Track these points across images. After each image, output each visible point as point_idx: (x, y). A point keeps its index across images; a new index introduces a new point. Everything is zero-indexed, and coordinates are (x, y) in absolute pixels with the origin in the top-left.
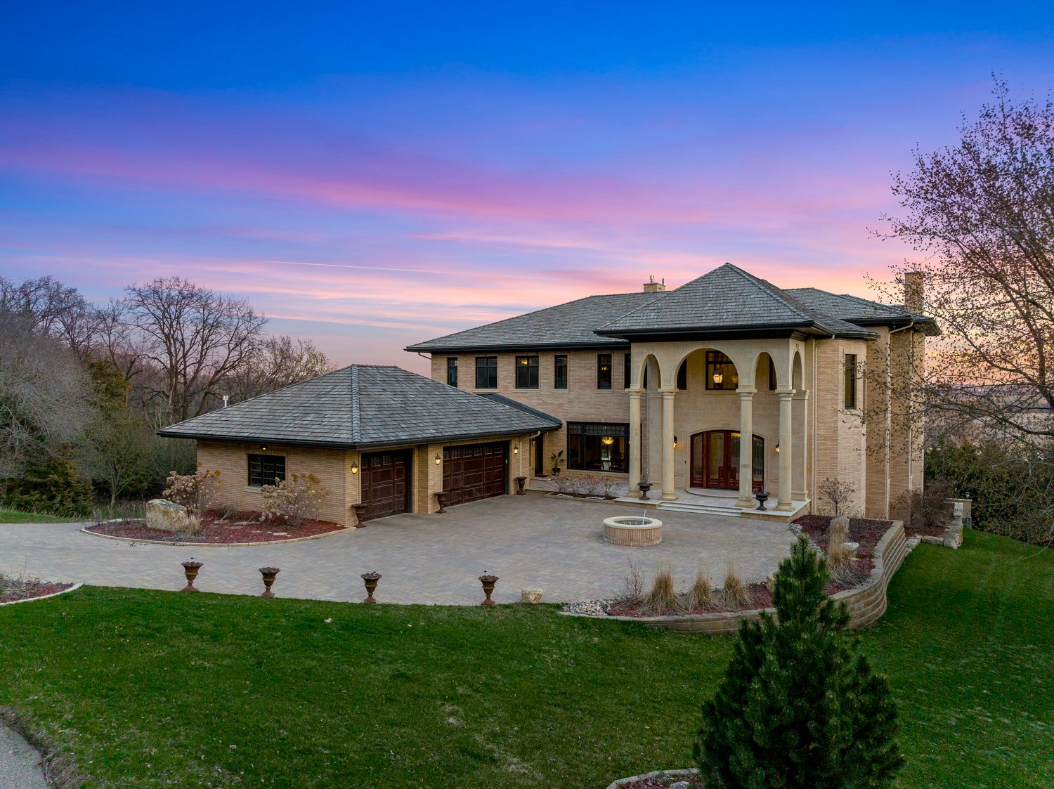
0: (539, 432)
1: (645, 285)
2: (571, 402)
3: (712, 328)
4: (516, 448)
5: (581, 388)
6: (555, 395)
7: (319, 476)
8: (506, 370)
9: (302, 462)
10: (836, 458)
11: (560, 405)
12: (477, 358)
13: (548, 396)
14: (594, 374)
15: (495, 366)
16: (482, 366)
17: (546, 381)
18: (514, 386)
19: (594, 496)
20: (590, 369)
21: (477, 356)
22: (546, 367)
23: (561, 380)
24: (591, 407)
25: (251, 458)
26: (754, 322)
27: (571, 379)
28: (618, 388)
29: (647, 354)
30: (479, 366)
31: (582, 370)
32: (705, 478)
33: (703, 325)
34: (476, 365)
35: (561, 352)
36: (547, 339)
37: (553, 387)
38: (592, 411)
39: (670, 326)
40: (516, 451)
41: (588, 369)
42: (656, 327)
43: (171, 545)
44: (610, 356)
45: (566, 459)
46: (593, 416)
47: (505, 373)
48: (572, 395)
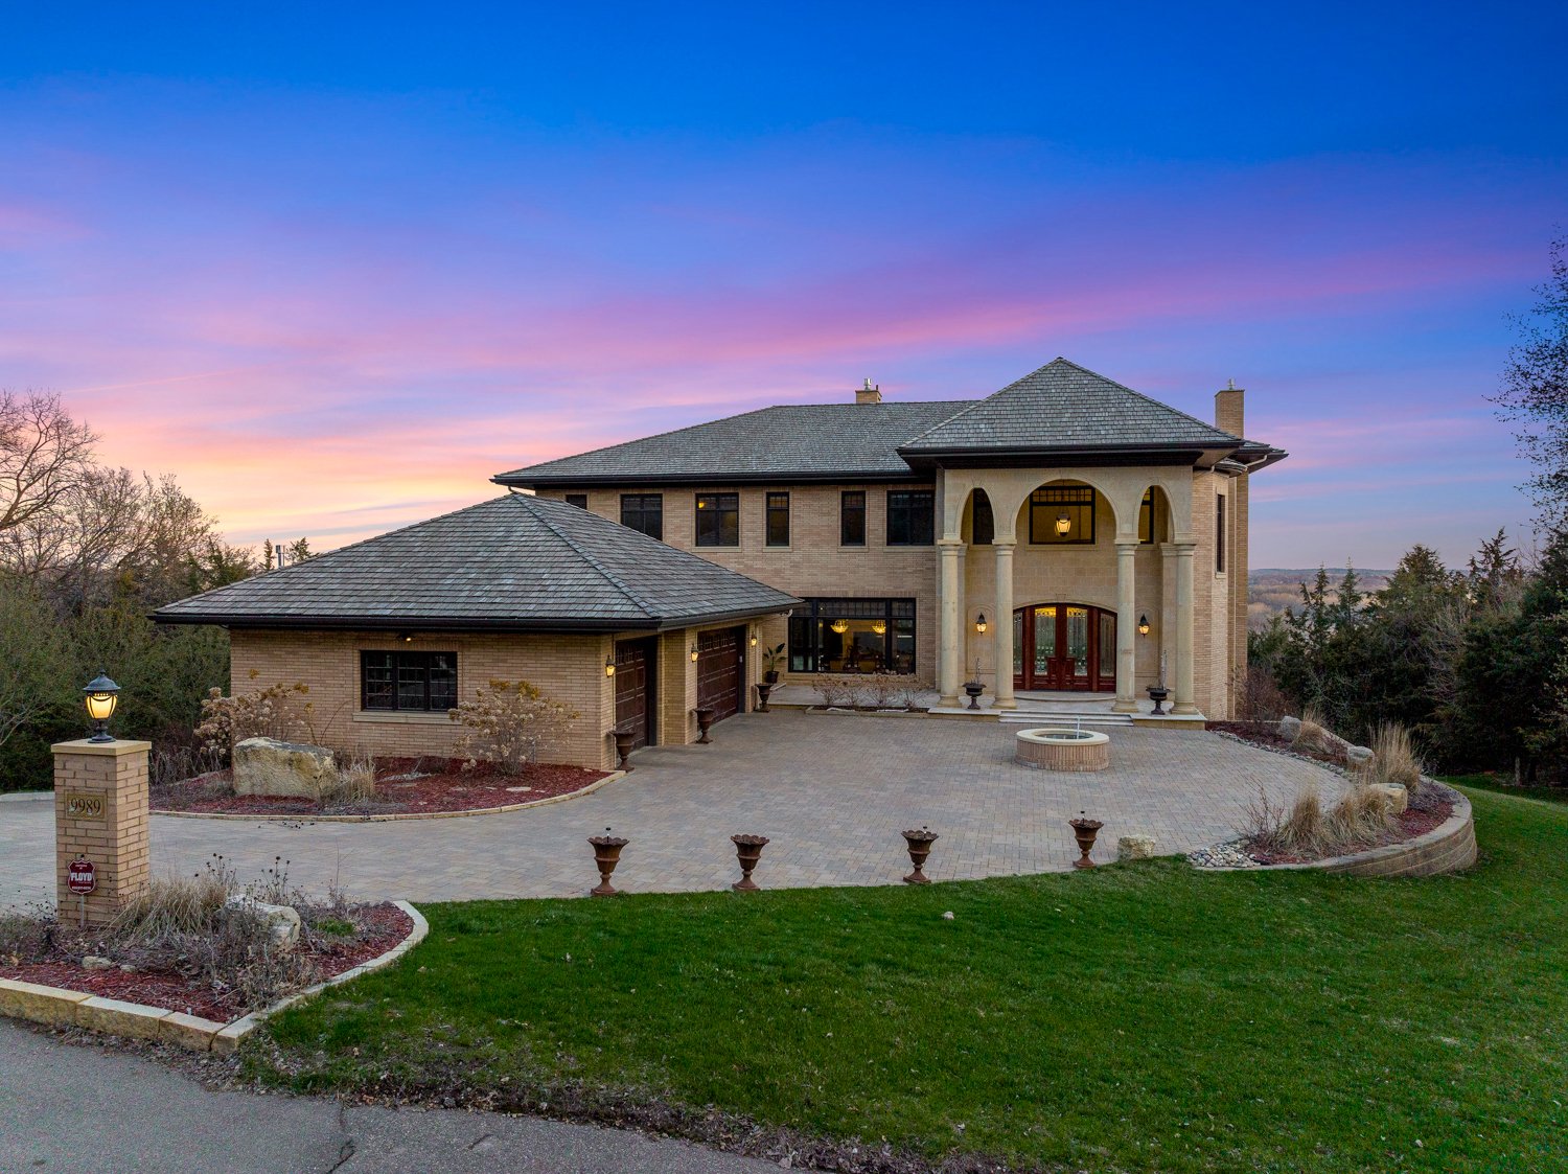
0: (791, 611)
1: (857, 392)
2: (795, 566)
3: (1089, 447)
4: (754, 637)
5: (815, 545)
6: (768, 555)
7: (535, 683)
8: (679, 515)
9: (498, 661)
10: (1209, 640)
11: (777, 572)
12: (623, 497)
13: (755, 558)
14: (834, 521)
15: (658, 509)
16: (631, 509)
17: (750, 534)
18: (694, 542)
19: (890, 708)
20: (829, 514)
21: (623, 493)
22: (752, 512)
23: (778, 534)
24: (830, 574)
25: (367, 658)
26: (1155, 440)
27: (796, 530)
28: (876, 544)
29: (972, 487)
30: (625, 509)
31: (814, 516)
32: (1027, 676)
33: (1071, 443)
34: (622, 508)
35: (779, 487)
36: (754, 467)
37: (765, 543)
38: (833, 579)
39: (1022, 444)
40: (754, 642)
41: (824, 514)
42: (999, 444)
43: (362, 820)
44: (863, 494)
45: (787, 656)
46: (834, 589)
47: (677, 521)
48: (796, 557)
